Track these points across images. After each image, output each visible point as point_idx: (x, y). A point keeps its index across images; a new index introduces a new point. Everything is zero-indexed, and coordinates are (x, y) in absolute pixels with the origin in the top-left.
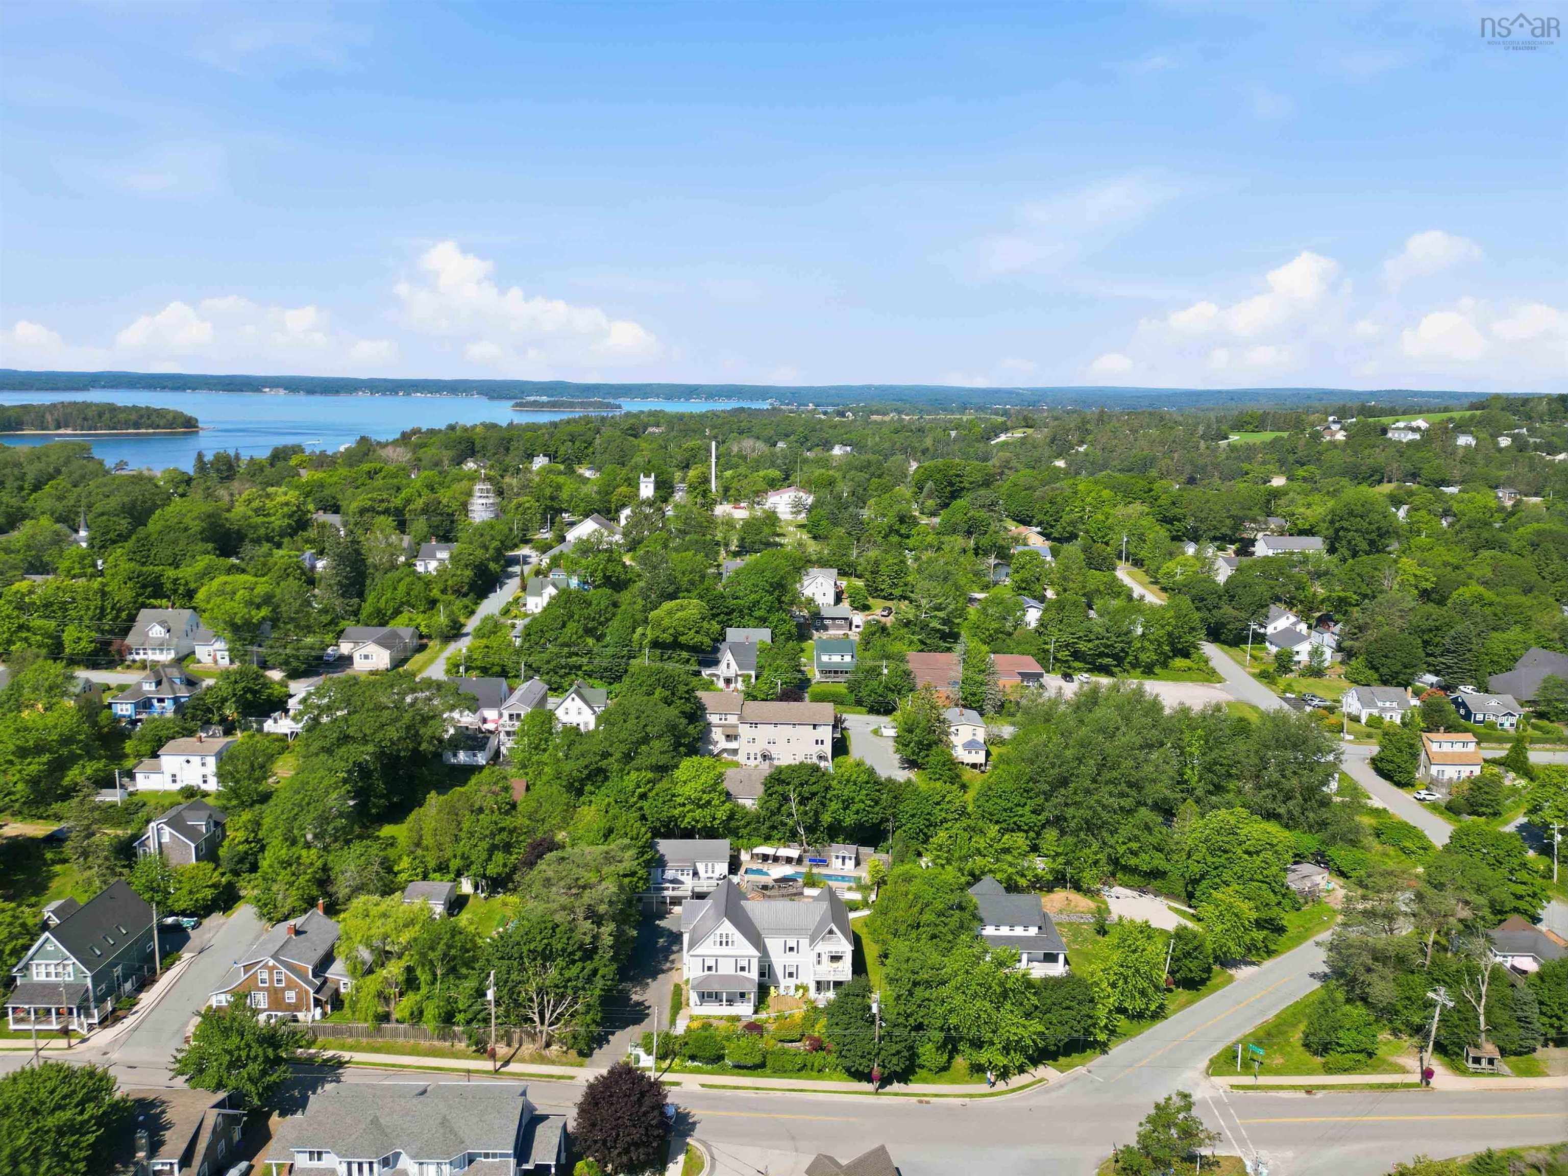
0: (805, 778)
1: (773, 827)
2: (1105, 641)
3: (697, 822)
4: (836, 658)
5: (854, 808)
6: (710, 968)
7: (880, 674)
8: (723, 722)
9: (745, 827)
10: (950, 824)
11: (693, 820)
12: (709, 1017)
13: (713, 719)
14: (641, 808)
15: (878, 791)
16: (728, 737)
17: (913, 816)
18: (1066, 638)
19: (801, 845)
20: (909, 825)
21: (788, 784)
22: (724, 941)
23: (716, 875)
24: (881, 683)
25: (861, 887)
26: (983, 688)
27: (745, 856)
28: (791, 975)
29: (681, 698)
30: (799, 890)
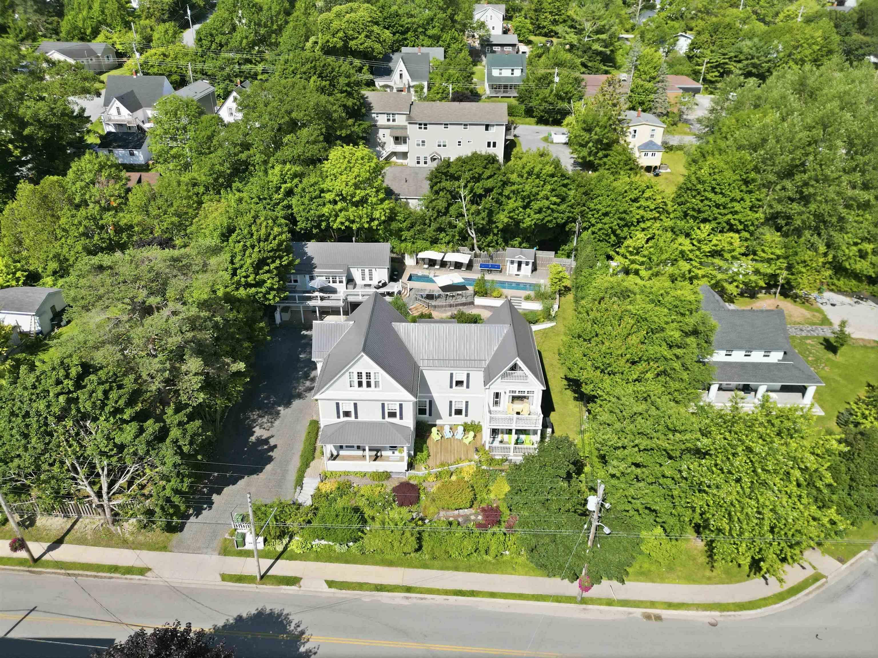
0: (479, 170)
1: (440, 230)
2: (756, 61)
3: (353, 222)
4: (506, 73)
5: (536, 205)
6: (347, 414)
7: (552, 82)
8: (391, 123)
9: (409, 229)
10: (648, 224)
11: (348, 220)
12: (347, 473)
13: (381, 120)
14: (289, 207)
15: (565, 186)
16: (397, 140)
17: (606, 214)
18: (718, 58)
19: (472, 249)
20: (600, 226)
21: (458, 179)
22: (364, 380)
23: (375, 282)
24: (552, 91)
25: (540, 296)
26: (652, 96)
27: (409, 261)
28: (459, 412)
29: (342, 92)
30: (469, 300)
